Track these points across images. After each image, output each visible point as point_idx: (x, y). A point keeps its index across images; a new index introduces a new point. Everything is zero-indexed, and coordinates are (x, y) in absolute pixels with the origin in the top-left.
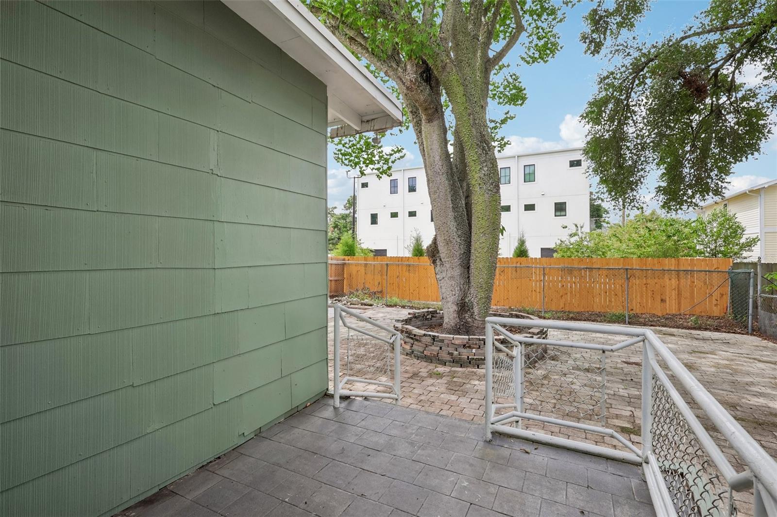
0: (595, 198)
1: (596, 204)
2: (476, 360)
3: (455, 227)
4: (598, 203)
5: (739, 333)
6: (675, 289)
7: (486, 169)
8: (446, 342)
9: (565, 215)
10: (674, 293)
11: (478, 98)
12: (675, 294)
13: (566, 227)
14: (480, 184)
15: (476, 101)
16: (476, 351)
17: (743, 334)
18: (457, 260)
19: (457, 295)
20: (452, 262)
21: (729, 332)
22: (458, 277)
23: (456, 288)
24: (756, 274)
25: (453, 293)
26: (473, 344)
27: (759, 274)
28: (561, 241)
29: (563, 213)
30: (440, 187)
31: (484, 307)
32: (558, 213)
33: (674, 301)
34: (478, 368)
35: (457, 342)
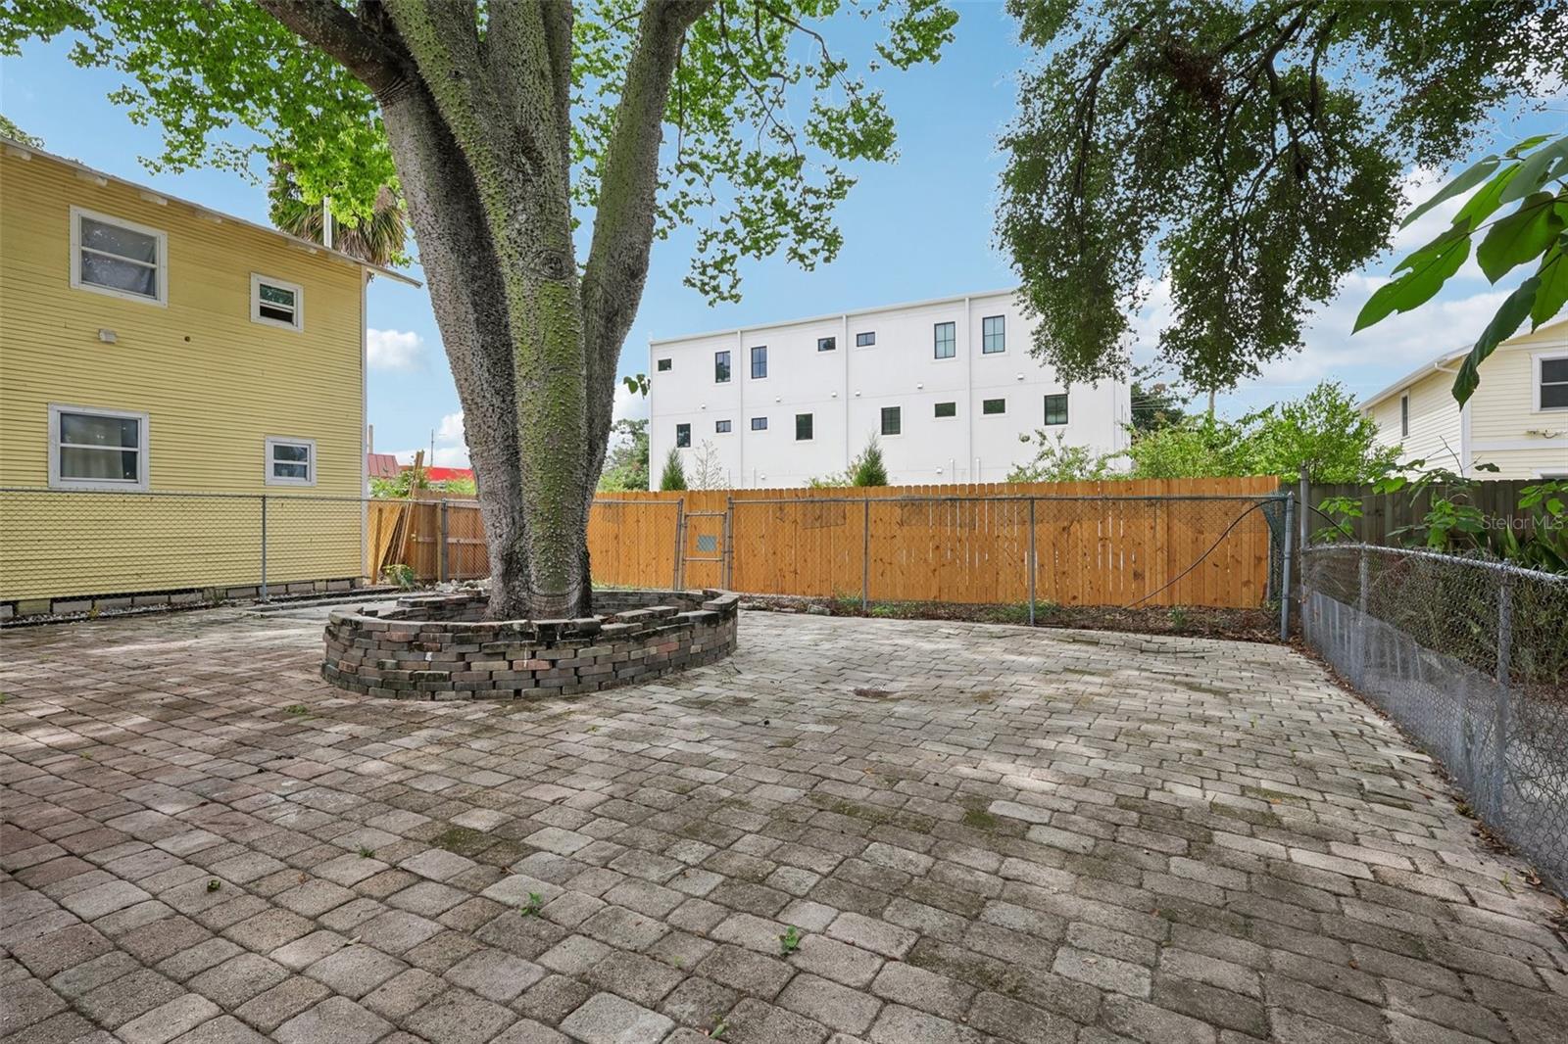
0: (1170, 396)
1: (1171, 409)
2: (428, 680)
3: (485, 368)
4: (1176, 408)
5: (1261, 641)
6: (1161, 549)
7: (522, 218)
8: (376, 635)
9: (1066, 423)
10: (1161, 557)
11: (532, 54)
12: (1162, 560)
13: (1028, 439)
14: (510, 256)
15: (525, 61)
16: (432, 656)
17: (1268, 642)
18: (497, 450)
19: (504, 536)
20: (485, 454)
21: (1240, 639)
22: (507, 493)
23: (504, 521)
24: (1297, 502)
25: (498, 531)
26: (428, 640)
27: (1302, 502)
28: (1018, 467)
29: (1061, 418)
30: (438, 269)
31: (546, 560)
32: (1052, 418)
33: (1159, 577)
34: (433, 699)
35: (395, 635)
